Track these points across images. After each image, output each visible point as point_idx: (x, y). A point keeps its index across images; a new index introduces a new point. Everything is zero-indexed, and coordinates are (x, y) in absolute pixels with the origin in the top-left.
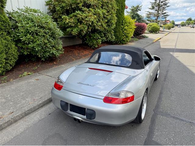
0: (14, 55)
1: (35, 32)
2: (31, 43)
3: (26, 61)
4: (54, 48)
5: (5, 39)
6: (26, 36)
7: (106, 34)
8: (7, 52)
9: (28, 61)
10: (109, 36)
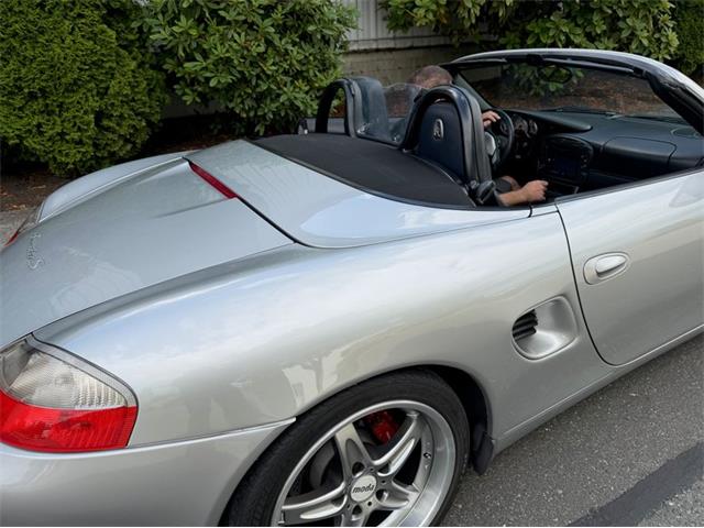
0: (133, 100)
1: (209, 8)
2: (198, 56)
3: (216, 132)
4: (299, 83)
5: (93, 37)
6: (171, 23)
7: (621, 24)
8: (107, 88)
9: (220, 132)
10: (633, 34)
